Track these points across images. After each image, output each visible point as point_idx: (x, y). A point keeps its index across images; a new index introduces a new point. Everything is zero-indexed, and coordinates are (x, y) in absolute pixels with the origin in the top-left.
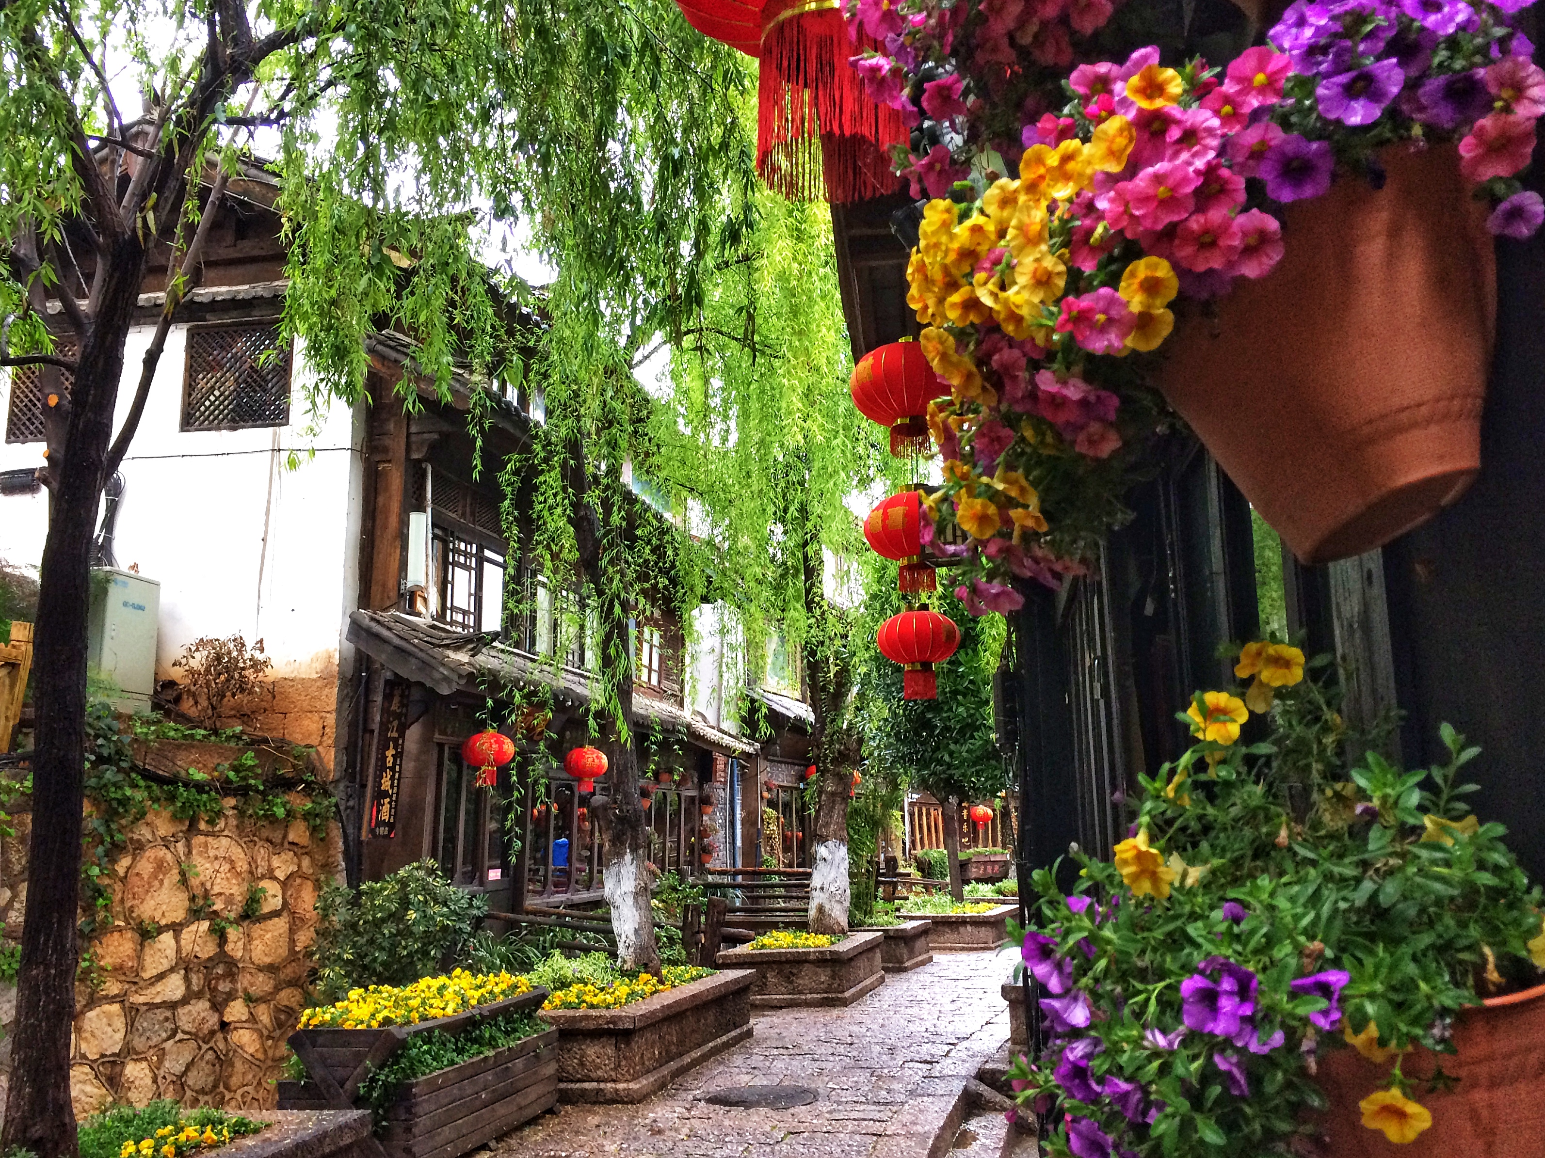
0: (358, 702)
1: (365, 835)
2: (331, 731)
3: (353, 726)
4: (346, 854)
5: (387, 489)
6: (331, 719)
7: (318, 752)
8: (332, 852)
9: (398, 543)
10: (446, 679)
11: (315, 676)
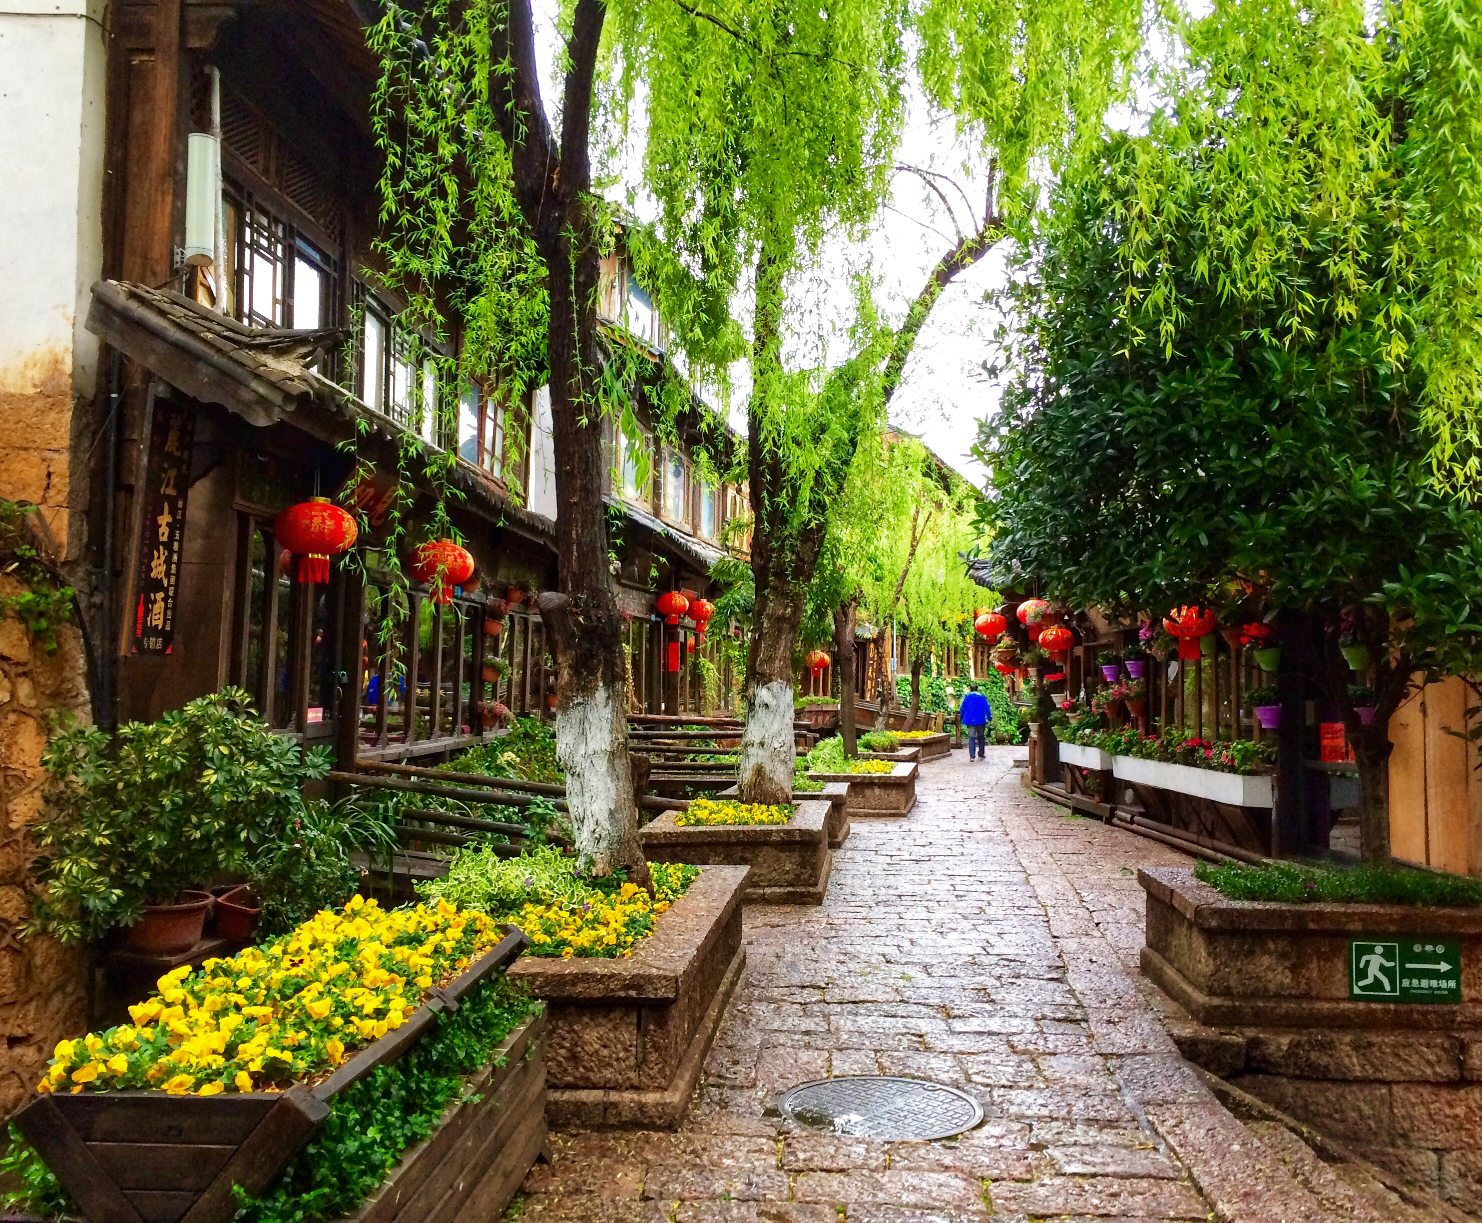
0: (105, 440)
1: (124, 648)
2: (62, 483)
3: (97, 476)
4: (91, 677)
5: (148, 98)
6: (62, 462)
7: (39, 514)
8: (67, 674)
9: (169, 186)
10: (262, 401)
11: (31, 391)
